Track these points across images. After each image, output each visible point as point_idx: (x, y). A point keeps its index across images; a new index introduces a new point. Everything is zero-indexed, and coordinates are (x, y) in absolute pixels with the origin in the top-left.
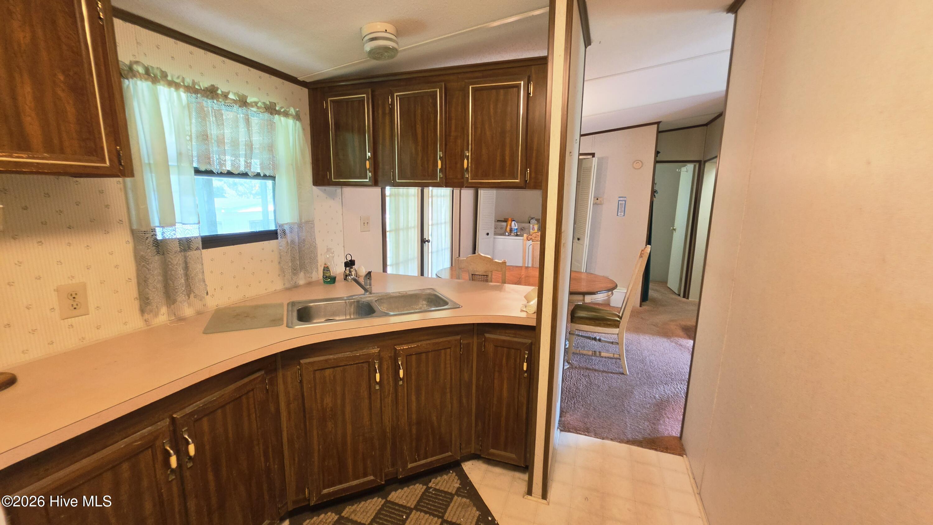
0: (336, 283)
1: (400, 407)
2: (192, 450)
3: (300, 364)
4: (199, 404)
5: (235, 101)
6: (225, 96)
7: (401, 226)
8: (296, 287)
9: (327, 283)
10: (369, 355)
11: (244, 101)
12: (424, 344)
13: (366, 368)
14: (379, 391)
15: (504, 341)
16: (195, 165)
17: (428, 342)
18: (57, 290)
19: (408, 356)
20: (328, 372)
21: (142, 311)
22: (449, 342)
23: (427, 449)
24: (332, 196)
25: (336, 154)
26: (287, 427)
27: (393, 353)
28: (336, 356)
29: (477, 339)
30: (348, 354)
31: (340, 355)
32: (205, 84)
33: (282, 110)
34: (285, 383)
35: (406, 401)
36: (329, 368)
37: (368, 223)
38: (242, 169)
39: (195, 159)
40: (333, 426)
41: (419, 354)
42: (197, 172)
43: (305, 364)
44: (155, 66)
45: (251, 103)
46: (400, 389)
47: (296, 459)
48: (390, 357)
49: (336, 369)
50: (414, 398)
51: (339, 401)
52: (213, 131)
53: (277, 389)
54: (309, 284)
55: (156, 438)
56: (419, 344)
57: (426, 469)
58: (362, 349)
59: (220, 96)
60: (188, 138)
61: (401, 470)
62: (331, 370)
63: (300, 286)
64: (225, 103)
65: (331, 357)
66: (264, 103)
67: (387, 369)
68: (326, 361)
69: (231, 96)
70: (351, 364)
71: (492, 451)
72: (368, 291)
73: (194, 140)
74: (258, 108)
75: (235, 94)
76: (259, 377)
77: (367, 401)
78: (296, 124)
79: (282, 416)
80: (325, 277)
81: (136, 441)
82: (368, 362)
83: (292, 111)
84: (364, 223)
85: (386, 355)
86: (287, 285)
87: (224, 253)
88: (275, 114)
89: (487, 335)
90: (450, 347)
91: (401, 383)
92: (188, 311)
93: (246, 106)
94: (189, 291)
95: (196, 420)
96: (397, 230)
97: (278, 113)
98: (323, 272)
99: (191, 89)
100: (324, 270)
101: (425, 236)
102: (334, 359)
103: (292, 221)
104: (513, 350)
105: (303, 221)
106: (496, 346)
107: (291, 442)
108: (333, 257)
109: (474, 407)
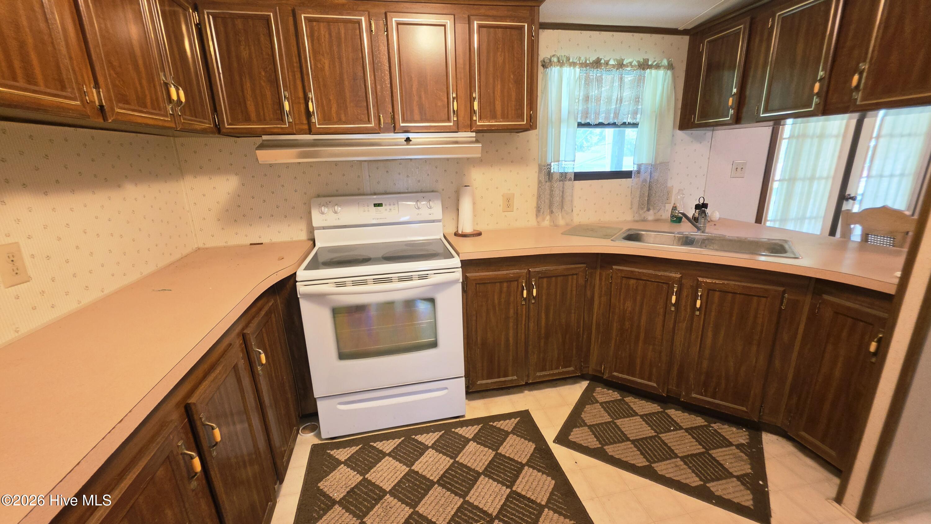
0: (682, 223)
1: (693, 337)
2: (535, 291)
3: (612, 269)
4: (544, 268)
5: (613, 66)
6: (607, 63)
7: (801, 174)
8: (644, 220)
9: (674, 222)
10: (670, 278)
11: (621, 63)
12: (732, 284)
13: (666, 288)
14: (674, 312)
15: (849, 309)
16: (579, 121)
17: (739, 284)
18: (503, 196)
19: (710, 290)
20: (632, 282)
21: (537, 216)
22: (766, 290)
23: (717, 390)
24: (699, 140)
25: (704, 96)
26: (597, 313)
27: (695, 282)
28: (641, 271)
29: (812, 299)
30: (650, 272)
31: (644, 271)
32: (593, 58)
33: (655, 64)
34: (600, 279)
35: (700, 333)
36: (634, 279)
37: (742, 168)
38: (611, 121)
39: (580, 116)
40: (629, 326)
41: (724, 292)
42: (580, 125)
43: (616, 269)
44: (563, 55)
45: (627, 64)
46: (695, 319)
47: (600, 340)
48: (692, 286)
49: (639, 281)
50: (710, 334)
51: (637, 309)
52: (594, 92)
53: (595, 282)
54: (657, 220)
55: (519, 277)
56: (726, 282)
57: (712, 408)
58: (665, 271)
59: (603, 65)
60: (577, 101)
61: (684, 393)
62: (635, 281)
63: (648, 221)
64: (606, 69)
65: (637, 270)
66: (638, 62)
67: (686, 296)
68: (632, 272)
69: (612, 62)
70: (652, 281)
71: (803, 433)
72: (700, 230)
73: (581, 102)
74: (632, 66)
75: (614, 60)
76: (582, 267)
77: (661, 317)
78: (666, 74)
79: (595, 303)
80: (672, 216)
81: (511, 274)
82: (668, 283)
83: (665, 62)
84: (737, 168)
85: (688, 283)
86: (637, 218)
87: (591, 186)
88: (647, 69)
89: (826, 297)
90: (766, 296)
91: (697, 313)
92: (561, 222)
93: (622, 68)
94: (562, 206)
95: (540, 278)
96: (791, 180)
97: (650, 67)
98: (672, 212)
99: (584, 65)
100: (672, 209)
101: (850, 191)
102: (639, 272)
103: (647, 162)
104: (861, 323)
105: (658, 162)
106: (837, 313)
107: (598, 325)
108: (684, 198)
109: (790, 376)
